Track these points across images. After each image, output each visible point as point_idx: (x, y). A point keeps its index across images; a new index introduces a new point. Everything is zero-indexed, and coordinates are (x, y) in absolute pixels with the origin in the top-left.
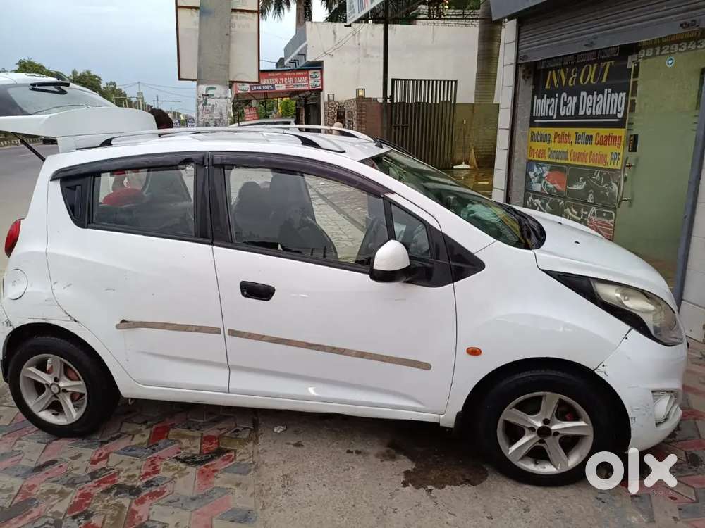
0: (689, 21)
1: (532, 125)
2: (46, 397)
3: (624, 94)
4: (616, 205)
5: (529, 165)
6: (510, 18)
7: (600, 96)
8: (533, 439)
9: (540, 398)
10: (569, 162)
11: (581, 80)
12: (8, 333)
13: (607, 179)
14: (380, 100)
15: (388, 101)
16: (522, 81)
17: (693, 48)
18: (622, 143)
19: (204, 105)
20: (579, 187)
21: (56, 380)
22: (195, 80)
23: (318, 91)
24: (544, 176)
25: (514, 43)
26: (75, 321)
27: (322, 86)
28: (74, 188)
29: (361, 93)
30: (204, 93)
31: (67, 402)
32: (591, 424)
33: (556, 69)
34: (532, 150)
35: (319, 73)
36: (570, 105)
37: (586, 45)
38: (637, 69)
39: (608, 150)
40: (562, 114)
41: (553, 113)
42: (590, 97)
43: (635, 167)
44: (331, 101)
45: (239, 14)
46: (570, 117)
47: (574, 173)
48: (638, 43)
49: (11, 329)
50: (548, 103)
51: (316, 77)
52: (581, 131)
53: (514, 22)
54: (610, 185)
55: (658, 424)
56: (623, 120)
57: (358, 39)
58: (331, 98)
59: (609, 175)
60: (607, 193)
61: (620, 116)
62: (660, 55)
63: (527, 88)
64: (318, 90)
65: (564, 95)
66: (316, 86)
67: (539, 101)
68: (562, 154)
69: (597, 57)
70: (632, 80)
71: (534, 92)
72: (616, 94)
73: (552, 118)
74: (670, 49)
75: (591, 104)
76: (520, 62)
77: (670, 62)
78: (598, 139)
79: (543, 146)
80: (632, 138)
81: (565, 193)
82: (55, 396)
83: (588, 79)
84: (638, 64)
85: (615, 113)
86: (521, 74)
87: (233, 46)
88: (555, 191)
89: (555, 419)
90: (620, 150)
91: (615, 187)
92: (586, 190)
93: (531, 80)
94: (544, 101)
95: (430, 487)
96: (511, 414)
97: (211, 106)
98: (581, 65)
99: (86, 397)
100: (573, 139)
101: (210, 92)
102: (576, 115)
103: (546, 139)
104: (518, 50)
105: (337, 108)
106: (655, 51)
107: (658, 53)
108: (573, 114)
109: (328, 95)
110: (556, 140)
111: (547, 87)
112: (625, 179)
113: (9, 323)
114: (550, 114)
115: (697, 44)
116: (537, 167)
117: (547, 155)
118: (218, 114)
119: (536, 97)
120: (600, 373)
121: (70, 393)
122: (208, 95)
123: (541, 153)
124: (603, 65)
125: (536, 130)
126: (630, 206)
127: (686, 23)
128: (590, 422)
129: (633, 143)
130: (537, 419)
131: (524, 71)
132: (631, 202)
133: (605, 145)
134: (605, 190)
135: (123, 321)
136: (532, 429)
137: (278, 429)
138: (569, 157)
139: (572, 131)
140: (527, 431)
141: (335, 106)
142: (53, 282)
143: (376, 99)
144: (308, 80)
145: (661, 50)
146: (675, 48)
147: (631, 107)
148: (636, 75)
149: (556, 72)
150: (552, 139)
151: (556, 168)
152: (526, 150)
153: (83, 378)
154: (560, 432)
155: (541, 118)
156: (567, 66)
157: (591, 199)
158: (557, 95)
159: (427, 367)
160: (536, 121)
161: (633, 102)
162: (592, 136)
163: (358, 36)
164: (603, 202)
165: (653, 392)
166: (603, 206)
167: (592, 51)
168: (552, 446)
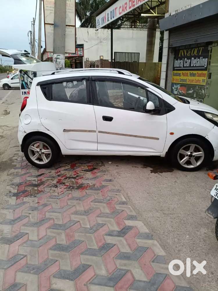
1: (174, 70)
2: (37, 156)
3: (207, 59)
4: (204, 97)
5: (173, 84)
6: (166, 30)
7: (199, 59)
8: (187, 158)
9: (190, 146)
10: (187, 83)
11: (192, 54)
12: (24, 136)
13: (201, 89)
14: (110, 61)
15: (113, 61)
16: (170, 54)
18: (206, 76)
19: (56, 62)
20: (191, 92)
21: (41, 150)
22: (52, 52)
24: (178, 88)
25: (168, 40)
26: (48, 130)
27: (83, 55)
28: (45, 88)
29: (102, 58)
30: (56, 57)
31: (44, 157)
32: (203, 153)
33: (183, 49)
34: (173, 79)
35: (82, 49)
36: (188, 62)
37: (195, 41)
38: (211, 50)
39: (201, 78)
40: (185, 66)
41: (182, 66)
42: (195, 60)
43: (210, 84)
44: (87, 61)
45: (68, 27)
46: (188, 67)
47: (189, 87)
48: (212, 41)
49: (26, 134)
50: (180, 62)
51: (81, 51)
52: (191, 72)
53: (168, 32)
54: (202, 90)
56: (206, 68)
57: (98, 35)
58: (87, 59)
59: (201, 87)
60: (201, 94)
61: (205, 66)
63: (172, 57)
64: (81, 56)
65: (186, 59)
66: (81, 55)
67: (176, 61)
68: (185, 80)
69: (198, 46)
70: (210, 54)
71: (175, 58)
72: (204, 59)
73: (181, 67)
75: (196, 62)
76: (170, 46)
78: (198, 74)
79: (178, 77)
80: (209, 74)
81: (186, 94)
82: (40, 155)
83: (194, 54)
84: (212, 48)
86: (170, 51)
87: (66, 39)
88: (182, 94)
89: (194, 152)
90: (205, 78)
91: (203, 91)
92: (193, 93)
93: (173, 54)
94: (178, 61)
95: (158, 173)
96: (181, 151)
97: (58, 62)
98: (192, 48)
99: (51, 155)
100: (189, 75)
101: (58, 57)
103: (179, 75)
104: (169, 42)
106: (217, 44)
108: (189, 66)
109: (86, 59)
110: (183, 75)
111: (179, 56)
112: (207, 88)
113: (25, 132)
116: (176, 85)
117: (179, 81)
118: (61, 65)
119: (175, 60)
120: (206, 138)
121: (45, 154)
123: (177, 80)
124: (200, 48)
125: (175, 72)
126: (208, 97)
128: (203, 152)
129: (210, 76)
130: (189, 152)
131: (171, 50)
132: (209, 96)
133: (200, 76)
134: (200, 92)
135: (65, 130)
136: (187, 155)
137: (110, 163)
138: (187, 81)
139: (188, 72)
140: (185, 156)
141: (89, 63)
142: (41, 118)
143: (108, 60)
144: (78, 52)
147: (209, 63)
148: (211, 52)
149: (183, 51)
150: (181, 75)
151: (182, 85)
152: (171, 79)
153: (51, 149)
154: (195, 156)
155: (177, 67)
156: (187, 48)
157: (195, 96)
158: (183, 59)
159: (158, 139)
160: (175, 68)
161: (210, 61)
162: (195, 74)
164: (199, 96)
166: (199, 98)
167: (196, 44)
168: (193, 160)
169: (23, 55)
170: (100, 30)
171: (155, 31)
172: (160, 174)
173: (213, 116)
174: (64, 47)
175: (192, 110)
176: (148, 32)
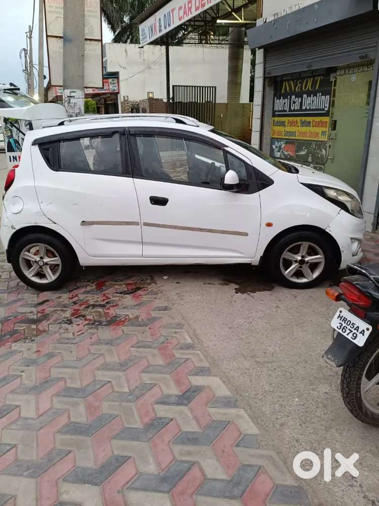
0: (364, 55)
1: (274, 115)
2: (35, 268)
3: (329, 96)
4: (325, 162)
5: (273, 140)
6: (259, 48)
7: (315, 97)
8: (297, 266)
9: (300, 245)
10: (297, 138)
11: (303, 89)
12: (12, 234)
13: (319, 148)
14: (165, 100)
15: (171, 101)
16: (267, 88)
17: (366, 69)
18: (328, 125)
19: (68, 103)
20: (303, 153)
21: (42, 258)
22: (62, 86)
23: (116, 94)
24: (282, 147)
25: (262, 64)
26: (55, 223)
27: (119, 90)
28: (48, 149)
29: (151, 95)
30: (69, 95)
31: (48, 271)
32: (323, 256)
33: (288, 80)
34: (274, 132)
35: (116, 81)
36: (297, 103)
37: (306, 67)
38: (335, 82)
39: (320, 130)
40: (292, 108)
41: (287, 108)
42: (309, 98)
43: (335, 139)
44: (126, 101)
45: (88, 42)
46: (297, 111)
47: (299, 144)
48: (336, 67)
49: (14, 231)
50: (283, 102)
51: (114, 83)
52: (303, 119)
53: (262, 50)
54: (321, 150)
55: (353, 256)
56: (328, 112)
57: (143, 56)
58: (126, 99)
59: (320, 145)
60: (319, 156)
61: (326, 109)
62: (348, 73)
63: (270, 93)
65: (293, 97)
66: (114, 90)
67: (278, 100)
68: (293, 133)
69: (313, 74)
70: (333, 88)
71: (275, 95)
72: (324, 96)
73: (286, 111)
74: (353, 71)
75: (310, 102)
76: (266, 76)
77: (354, 78)
78: (314, 123)
79: (281, 129)
80: (333, 122)
81: (295, 157)
82: (41, 267)
83: (307, 87)
84: (336, 78)
85: (323, 107)
86: (267, 84)
87: (86, 63)
88: (289, 156)
89: (307, 256)
90: (327, 129)
91: (324, 152)
92: (307, 155)
93: (273, 88)
94: (281, 100)
95: (249, 293)
96: (286, 255)
97: (73, 104)
98: (303, 79)
99: (60, 267)
100: (299, 124)
101: (72, 94)
102: (301, 109)
103: (283, 124)
104: (265, 68)
105: (131, 106)
106: (345, 71)
107: (347, 72)
108: (299, 108)
109: (124, 97)
110: (289, 125)
111: (283, 92)
112: (330, 146)
113: (13, 227)
114: (285, 109)
115: (368, 68)
116: (278, 142)
117: (283, 134)
118: (78, 109)
119: (276, 98)
120: (327, 230)
121: (49, 265)
122: (71, 97)
123: (280, 133)
124: (316, 78)
125: (276, 119)
126: (332, 162)
127: (362, 56)
129: (334, 125)
130: (298, 256)
131: (268, 82)
132: (332, 160)
133: (318, 127)
134: (318, 154)
135: (83, 221)
136: (296, 261)
137: (166, 278)
138: (296, 135)
139: (298, 119)
140: (293, 262)
141: (129, 104)
142: (40, 202)
143: (162, 99)
144: (109, 85)
145: (349, 71)
146: (356, 70)
147: (332, 104)
148: (335, 85)
149: (288, 83)
150: (286, 124)
151: (289, 142)
152: (270, 131)
153: (60, 256)
154: (309, 261)
155: (279, 111)
156: (294, 79)
157: (310, 159)
158: (289, 97)
159: (246, 234)
160: (276, 113)
161: (333, 100)
162: (310, 122)
163: (143, 54)
164: (317, 161)
165: (351, 239)
166: (317, 163)
167: (310, 70)
168: (306, 269)
169: (6, 91)
170: (147, 47)
171: (242, 50)
172: (251, 294)
173: (337, 194)
174: (83, 77)
175: (302, 183)
176: (229, 51)
